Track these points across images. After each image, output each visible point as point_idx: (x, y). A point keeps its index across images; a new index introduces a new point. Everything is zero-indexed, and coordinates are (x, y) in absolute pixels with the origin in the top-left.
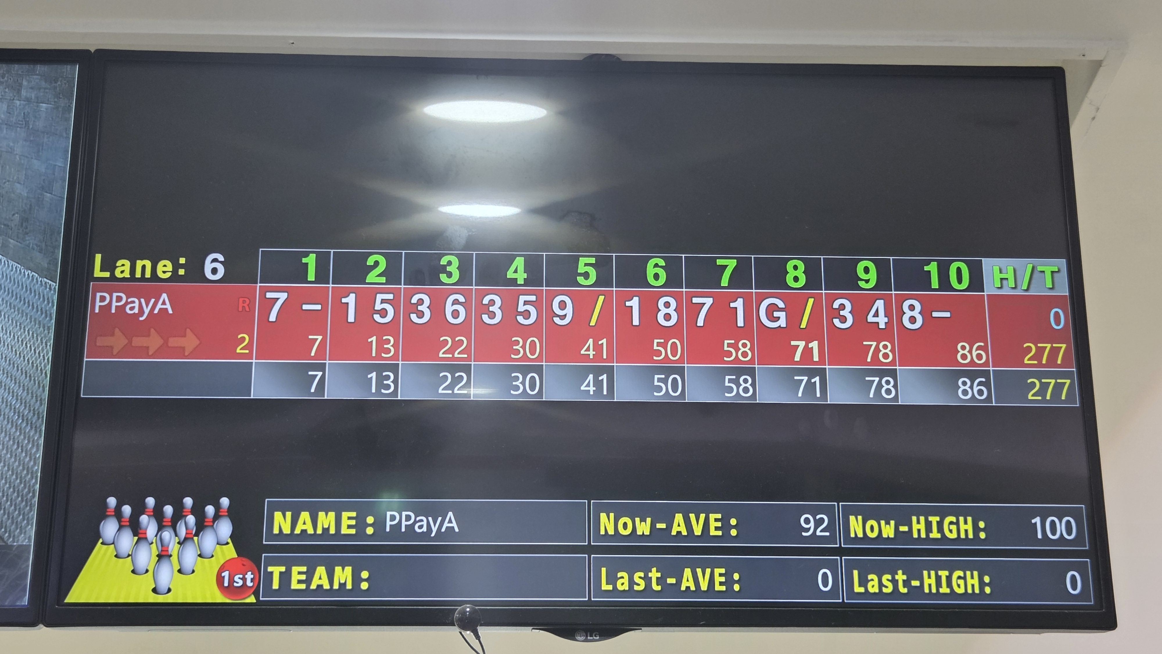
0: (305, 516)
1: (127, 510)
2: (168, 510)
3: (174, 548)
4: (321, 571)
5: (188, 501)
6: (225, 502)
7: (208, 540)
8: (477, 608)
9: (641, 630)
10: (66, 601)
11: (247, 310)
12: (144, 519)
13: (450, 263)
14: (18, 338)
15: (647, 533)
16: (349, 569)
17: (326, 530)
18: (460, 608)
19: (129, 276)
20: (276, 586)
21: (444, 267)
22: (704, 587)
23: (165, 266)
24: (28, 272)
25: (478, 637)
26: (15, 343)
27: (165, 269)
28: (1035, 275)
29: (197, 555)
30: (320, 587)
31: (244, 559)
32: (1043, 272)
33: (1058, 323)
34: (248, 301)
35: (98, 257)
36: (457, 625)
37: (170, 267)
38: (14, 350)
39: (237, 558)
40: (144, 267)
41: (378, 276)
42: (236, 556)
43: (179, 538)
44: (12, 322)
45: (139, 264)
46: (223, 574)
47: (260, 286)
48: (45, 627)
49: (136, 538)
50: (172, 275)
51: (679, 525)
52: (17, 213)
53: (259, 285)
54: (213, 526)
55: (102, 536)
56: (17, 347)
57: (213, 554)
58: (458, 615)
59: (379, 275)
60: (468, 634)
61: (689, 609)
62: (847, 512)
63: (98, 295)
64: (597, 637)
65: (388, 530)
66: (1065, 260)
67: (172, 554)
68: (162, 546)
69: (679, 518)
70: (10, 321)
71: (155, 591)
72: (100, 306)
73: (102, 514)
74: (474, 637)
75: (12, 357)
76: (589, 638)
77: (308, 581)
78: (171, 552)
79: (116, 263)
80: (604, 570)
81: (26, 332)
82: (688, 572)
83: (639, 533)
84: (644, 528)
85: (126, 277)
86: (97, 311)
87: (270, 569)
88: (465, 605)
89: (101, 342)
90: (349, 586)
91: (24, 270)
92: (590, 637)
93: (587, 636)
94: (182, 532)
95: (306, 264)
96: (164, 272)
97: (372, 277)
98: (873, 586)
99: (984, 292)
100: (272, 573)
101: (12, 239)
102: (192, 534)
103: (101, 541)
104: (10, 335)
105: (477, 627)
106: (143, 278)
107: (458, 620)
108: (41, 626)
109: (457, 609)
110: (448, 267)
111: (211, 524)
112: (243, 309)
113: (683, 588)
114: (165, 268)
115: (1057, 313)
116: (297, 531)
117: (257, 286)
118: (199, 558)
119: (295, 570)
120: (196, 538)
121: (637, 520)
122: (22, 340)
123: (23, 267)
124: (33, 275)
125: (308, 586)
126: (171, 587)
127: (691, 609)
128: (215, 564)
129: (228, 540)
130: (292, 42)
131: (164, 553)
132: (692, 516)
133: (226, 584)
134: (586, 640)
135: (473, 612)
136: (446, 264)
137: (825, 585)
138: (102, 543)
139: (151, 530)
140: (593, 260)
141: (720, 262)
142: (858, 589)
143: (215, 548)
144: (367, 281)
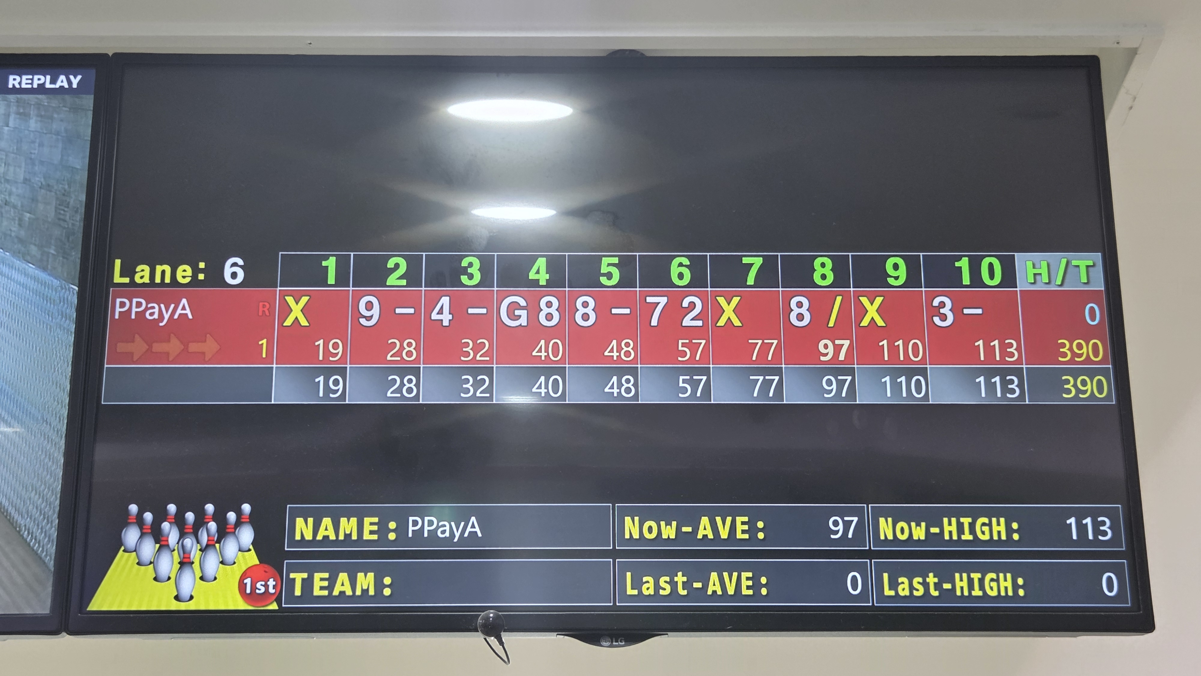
0: (327, 521)
1: (148, 516)
2: (190, 516)
3: (196, 555)
4: (343, 577)
5: (210, 508)
6: (246, 508)
7: (230, 547)
8: (500, 613)
9: (667, 635)
10: (88, 609)
11: (267, 314)
12: (166, 526)
13: (471, 265)
15: (673, 536)
16: (371, 575)
17: (348, 536)
18: (483, 614)
19: (149, 282)
20: (298, 592)
21: (466, 268)
22: (731, 591)
23: (184, 271)
25: (501, 643)
27: (185, 274)
28: (1070, 270)
29: (218, 562)
30: (342, 593)
31: (266, 566)
32: (1078, 266)
33: (1093, 318)
34: (268, 306)
35: (118, 262)
36: (481, 631)
37: (189, 272)
39: (259, 564)
40: (163, 272)
41: (398, 279)
42: (258, 562)
43: (201, 545)
45: (159, 269)
46: (245, 581)
47: (280, 290)
48: (68, 635)
49: (158, 546)
50: (191, 280)
51: (705, 529)
53: (279, 288)
54: (234, 533)
55: (124, 544)
57: (236, 561)
58: (481, 621)
59: (400, 278)
60: (492, 640)
61: (716, 614)
62: (877, 514)
63: (118, 300)
64: (622, 642)
65: (410, 535)
66: (1100, 254)
67: (194, 561)
68: (184, 553)
69: (705, 521)
71: (177, 598)
72: (120, 312)
73: (124, 522)
74: (498, 643)
76: (614, 643)
77: (330, 588)
78: (193, 559)
79: (135, 268)
80: (629, 574)
82: (714, 576)
83: (665, 536)
84: (669, 532)
85: (145, 282)
86: (117, 317)
87: (292, 575)
88: (489, 611)
89: (122, 347)
90: (372, 592)
92: (616, 642)
93: (612, 642)
94: (204, 539)
95: (326, 268)
96: (184, 277)
97: (392, 280)
98: (904, 589)
99: (1017, 288)
100: (294, 579)
102: (214, 540)
103: (123, 548)
105: (501, 632)
106: (163, 284)
107: (481, 625)
108: (64, 634)
109: (480, 615)
110: (469, 269)
111: (233, 530)
112: (263, 314)
113: (710, 592)
114: (184, 273)
115: (1092, 309)
116: (319, 537)
117: (277, 290)
118: (221, 565)
119: (317, 576)
120: (217, 545)
121: (663, 523)
125: (331, 593)
126: (193, 594)
127: (718, 613)
128: (237, 571)
129: (250, 546)
130: (309, 43)
131: (186, 560)
132: (718, 519)
133: (248, 591)
134: (611, 646)
135: (497, 617)
136: (467, 265)
137: (855, 588)
138: (124, 551)
139: (173, 537)
140: (616, 260)
141: (745, 260)
142: (888, 592)
143: (237, 555)
144: (388, 284)
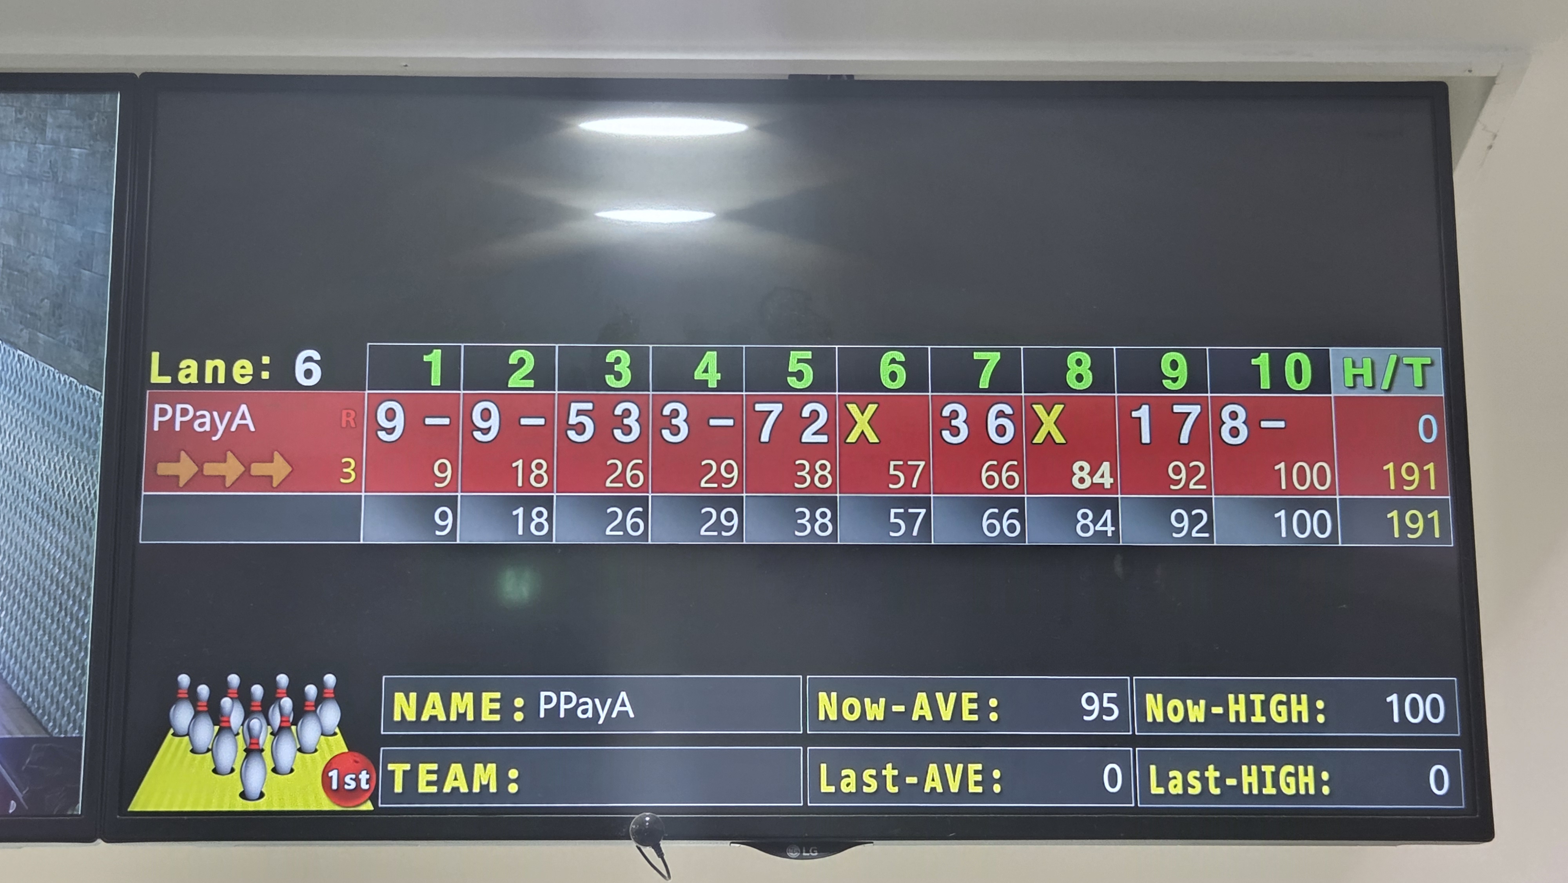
0: (434, 697)
1: (204, 690)
2: (257, 690)
3: (266, 741)
4: (456, 769)
5: (283, 679)
6: (330, 679)
7: (310, 730)
8: (658, 816)
9: (874, 845)
10: (130, 809)
11: (353, 425)
12: (226, 702)
13: (618, 360)
14: (55, 465)
15: (880, 717)
16: (492, 767)
17: (462, 716)
18: (637, 816)
19: (197, 382)
20: (398, 788)
21: (612, 365)
22: (954, 788)
23: (243, 367)
24: (64, 377)
25: (660, 854)
26: (51, 473)
27: (243, 372)
28: (1401, 369)
29: (296, 749)
30: (455, 790)
31: (356, 754)
32: (1411, 365)
33: (1428, 434)
34: (353, 413)
35: (155, 356)
36: (634, 839)
37: (249, 369)
38: (50, 481)
39: (347, 753)
40: (215, 369)
41: (524, 378)
42: (346, 750)
43: (272, 728)
44: (47, 444)
45: (210, 364)
46: (330, 774)
47: (368, 394)
48: (104, 843)
49: (217, 728)
50: (253, 380)
51: (921, 707)
52: (47, 298)
53: (367, 392)
54: (315, 711)
55: (173, 725)
56: (54, 477)
57: (317, 747)
58: (634, 827)
59: (526, 378)
60: (649, 851)
61: (935, 817)
62: (1144, 689)
63: (157, 407)
64: (816, 855)
65: (542, 715)
66: (1440, 348)
67: (264, 748)
68: (251, 737)
69: (922, 698)
70: (44, 443)
71: (243, 795)
72: (160, 422)
73: (172, 697)
74: (656, 854)
75: (48, 491)
77: (440, 783)
78: (263, 745)
79: (179, 363)
80: (824, 767)
81: (65, 457)
82: (933, 769)
83: (870, 717)
84: (876, 711)
85: (192, 382)
86: (156, 428)
87: (391, 767)
88: (645, 813)
89: (164, 469)
90: (493, 789)
91: (58, 375)
92: (808, 854)
93: (804, 854)
94: (276, 720)
95: (429, 364)
96: (242, 376)
97: (516, 380)
98: (1175, 786)
99: (1331, 393)
100: (393, 772)
101: (40, 332)
102: (289, 721)
103: (172, 731)
104: (44, 462)
105: (660, 840)
106: (215, 384)
107: (635, 832)
108: (99, 841)
109: (634, 818)
110: (615, 366)
111: (313, 708)
112: (347, 426)
113: (927, 790)
114: (243, 370)
115: (1428, 422)
116: (425, 718)
117: (364, 394)
118: (299, 754)
119: (423, 768)
120: (293, 728)
121: (867, 701)
122: (60, 469)
123: (57, 371)
124: (71, 381)
125: (440, 789)
126: (263, 790)
127: (938, 817)
128: (320, 761)
129: (335, 729)
130: (405, 63)
131: (253, 747)
132: (939, 696)
133: (335, 786)
134: (804, 859)
135: (654, 821)
136: (613, 361)
137: (1113, 784)
138: (174, 735)
139: (236, 716)
140: (808, 355)
141: (977, 356)
142: (1156, 790)
143: (319, 741)
144: (509, 386)
